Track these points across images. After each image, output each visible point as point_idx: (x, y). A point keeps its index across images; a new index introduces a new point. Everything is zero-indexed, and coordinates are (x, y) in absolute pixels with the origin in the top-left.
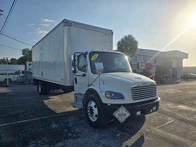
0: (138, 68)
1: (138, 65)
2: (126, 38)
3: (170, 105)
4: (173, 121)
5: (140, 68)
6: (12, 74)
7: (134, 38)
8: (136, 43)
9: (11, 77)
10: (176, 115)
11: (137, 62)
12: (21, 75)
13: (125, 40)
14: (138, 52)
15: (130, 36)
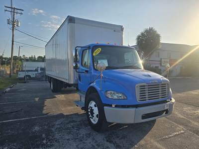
0: (161, 64)
1: (161, 61)
2: (146, 31)
3: (187, 109)
4: (182, 131)
5: (163, 64)
6: (32, 71)
7: (156, 31)
8: (158, 36)
9: (30, 73)
10: (190, 122)
11: (160, 58)
12: (40, 71)
13: (145, 33)
14: (160, 47)
15: (151, 29)
